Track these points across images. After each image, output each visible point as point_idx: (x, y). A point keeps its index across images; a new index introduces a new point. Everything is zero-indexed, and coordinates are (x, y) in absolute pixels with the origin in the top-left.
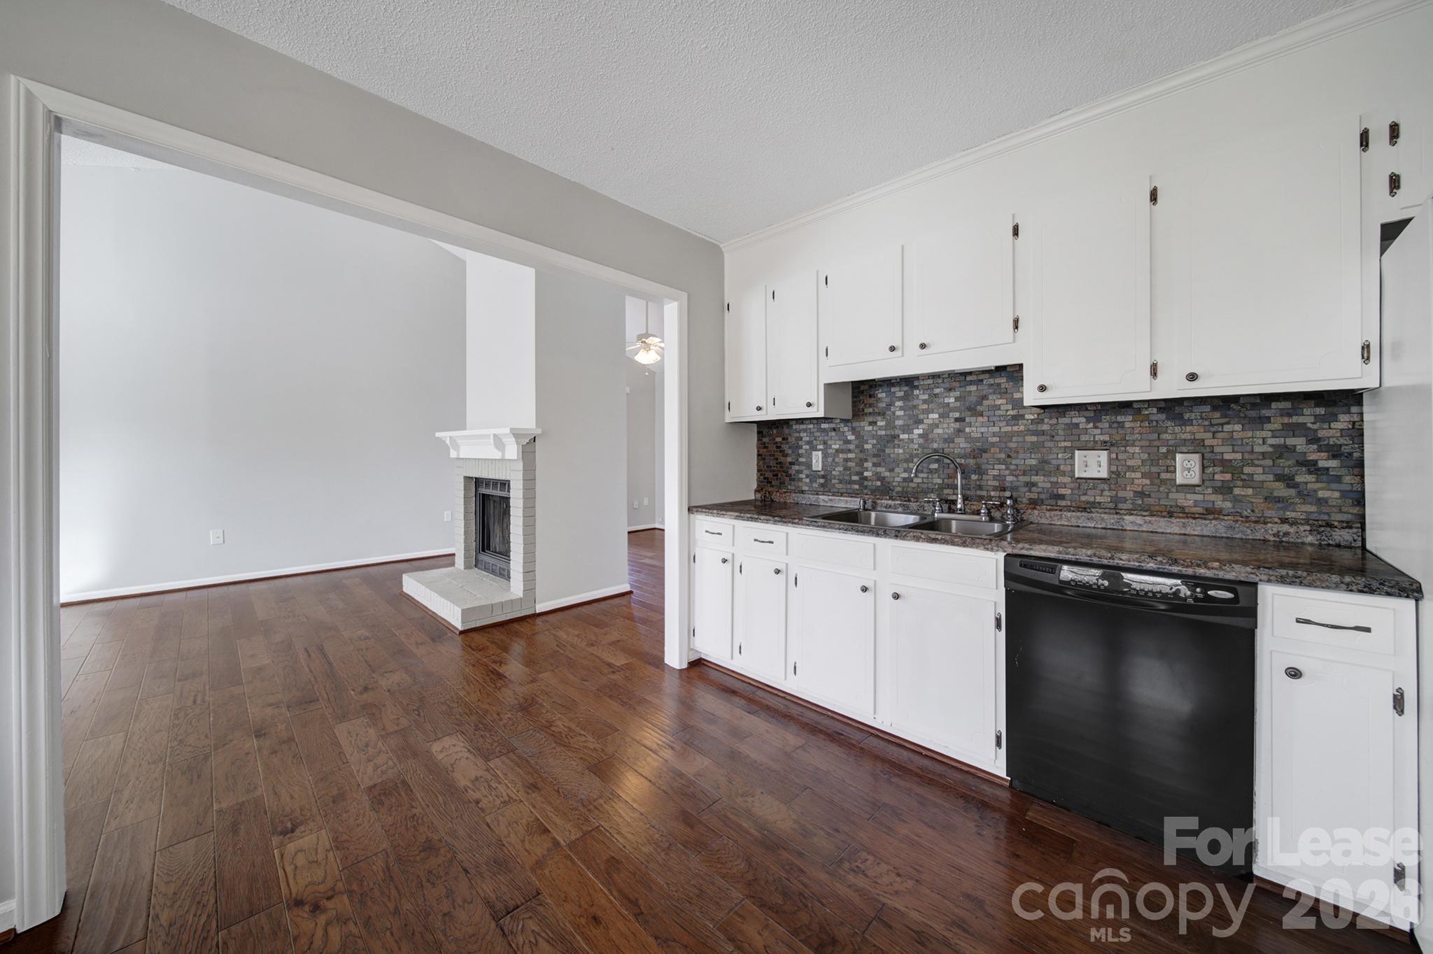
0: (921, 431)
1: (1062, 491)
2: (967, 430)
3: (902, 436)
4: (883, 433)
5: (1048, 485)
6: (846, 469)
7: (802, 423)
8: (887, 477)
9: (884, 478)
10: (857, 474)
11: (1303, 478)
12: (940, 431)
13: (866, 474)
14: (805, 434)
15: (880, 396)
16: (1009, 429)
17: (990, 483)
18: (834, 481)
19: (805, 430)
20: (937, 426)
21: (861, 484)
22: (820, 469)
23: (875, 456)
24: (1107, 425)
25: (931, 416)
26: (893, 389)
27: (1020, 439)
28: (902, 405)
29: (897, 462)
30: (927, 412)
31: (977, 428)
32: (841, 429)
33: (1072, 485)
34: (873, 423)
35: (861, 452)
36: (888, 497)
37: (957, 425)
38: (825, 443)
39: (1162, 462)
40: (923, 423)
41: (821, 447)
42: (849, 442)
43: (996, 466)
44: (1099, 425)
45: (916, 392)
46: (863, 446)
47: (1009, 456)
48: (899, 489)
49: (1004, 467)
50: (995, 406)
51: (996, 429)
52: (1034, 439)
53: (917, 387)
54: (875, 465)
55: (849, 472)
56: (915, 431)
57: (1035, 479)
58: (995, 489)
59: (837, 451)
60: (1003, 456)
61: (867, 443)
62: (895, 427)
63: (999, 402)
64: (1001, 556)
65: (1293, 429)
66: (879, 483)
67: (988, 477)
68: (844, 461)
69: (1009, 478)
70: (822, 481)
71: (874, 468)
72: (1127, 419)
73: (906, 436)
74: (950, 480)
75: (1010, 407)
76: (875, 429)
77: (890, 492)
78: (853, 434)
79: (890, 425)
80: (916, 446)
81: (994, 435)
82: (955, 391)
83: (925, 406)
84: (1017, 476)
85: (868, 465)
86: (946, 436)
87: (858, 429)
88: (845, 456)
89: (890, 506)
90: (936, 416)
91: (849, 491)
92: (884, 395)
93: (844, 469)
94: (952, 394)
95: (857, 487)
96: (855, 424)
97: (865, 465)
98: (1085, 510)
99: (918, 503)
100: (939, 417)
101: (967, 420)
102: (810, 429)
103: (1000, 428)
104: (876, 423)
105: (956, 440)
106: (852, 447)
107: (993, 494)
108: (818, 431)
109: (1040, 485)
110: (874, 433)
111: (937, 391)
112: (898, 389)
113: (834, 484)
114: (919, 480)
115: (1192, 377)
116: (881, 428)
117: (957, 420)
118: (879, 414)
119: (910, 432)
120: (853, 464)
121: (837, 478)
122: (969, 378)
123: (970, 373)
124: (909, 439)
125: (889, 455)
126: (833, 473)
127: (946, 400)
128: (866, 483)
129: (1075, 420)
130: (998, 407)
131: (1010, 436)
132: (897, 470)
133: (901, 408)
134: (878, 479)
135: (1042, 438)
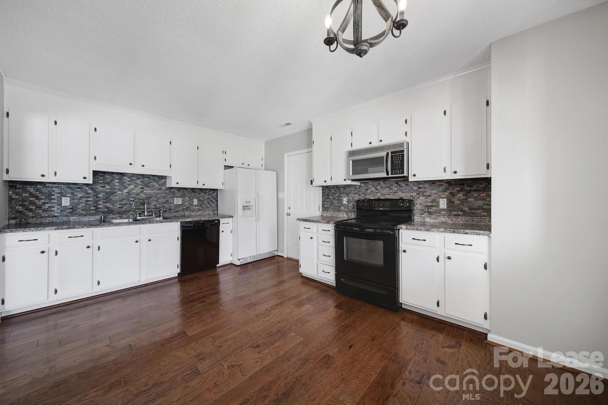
0: (127, 191)
1: (171, 208)
2: (145, 191)
3: (118, 192)
4: (109, 191)
5: (168, 207)
8: (111, 207)
9: (109, 207)
10: (94, 206)
11: (211, 203)
12: (134, 191)
13: (99, 206)
14: (57, 189)
15: (107, 177)
16: (158, 192)
17: (152, 207)
18: (78, 210)
19: (57, 187)
20: (133, 190)
21: (96, 210)
22: (69, 205)
23: (104, 199)
24: (181, 192)
25: (131, 186)
26: (114, 176)
27: (161, 195)
29: (115, 202)
31: (148, 191)
33: (174, 206)
34: (103, 187)
35: (96, 197)
36: (112, 214)
37: (141, 190)
38: (72, 193)
39: (191, 200)
40: (127, 188)
41: (70, 195)
42: (89, 194)
43: (154, 202)
44: (180, 192)
45: (125, 178)
46: (97, 195)
47: (158, 199)
48: (116, 211)
49: (156, 202)
50: (154, 185)
51: (154, 192)
52: (165, 195)
53: (125, 176)
55: (89, 206)
56: (124, 191)
57: (165, 205)
58: (154, 209)
59: (81, 197)
60: (156, 199)
61: (100, 194)
63: (155, 184)
64: (179, 223)
65: (210, 194)
66: (106, 210)
67: (151, 205)
68: (86, 201)
69: (158, 205)
70: (70, 210)
71: (103, 204)
72: (185, 191)
74: (138, 207)
75: (158, 186)
77: (112, 212)
78: (91, 190)
79: (113, 188)
80: (124, 196)
81: (153, 193)
83: (129, 183)
84: (160, 205)
85: (101, 203)
86: (137, 193)
87: (95, 189)
88: (86, 199)
89: (114, 217)
90: (133, 186)
91: (89, 214)
92: (109, 177)
93: (86, 205)
94: (139, 180)
95: (94, 212)
96: (93, 187)
97: (99, 203)
98: (177, 212)
101: (145, 188)
102: (61, 187)
104: (105, 187)
105: (140, 194)
106: (91, 196)
107: (153, 210)
108: (67, 188)
109: (166, 207)
110: (104, 190)
111: (134, 178)
112: (116, 176)
114: (126, 207)
115: (204, 185)
116: (107, 189)
117: (141, 188)
118: (106, 183)
119: (122, 191)
120: (92, 203)
121: (81, 208)
124: (121, 193)
125: (111, 199)
126: (78, 206)
127: (137, 182)
128: (99, 210)
129: (174, 191)
130: (155, 186)
131: (158, 193)
132: (115, 204)
133: (118, 182)
134: (106, 208)
135: (167, 195)
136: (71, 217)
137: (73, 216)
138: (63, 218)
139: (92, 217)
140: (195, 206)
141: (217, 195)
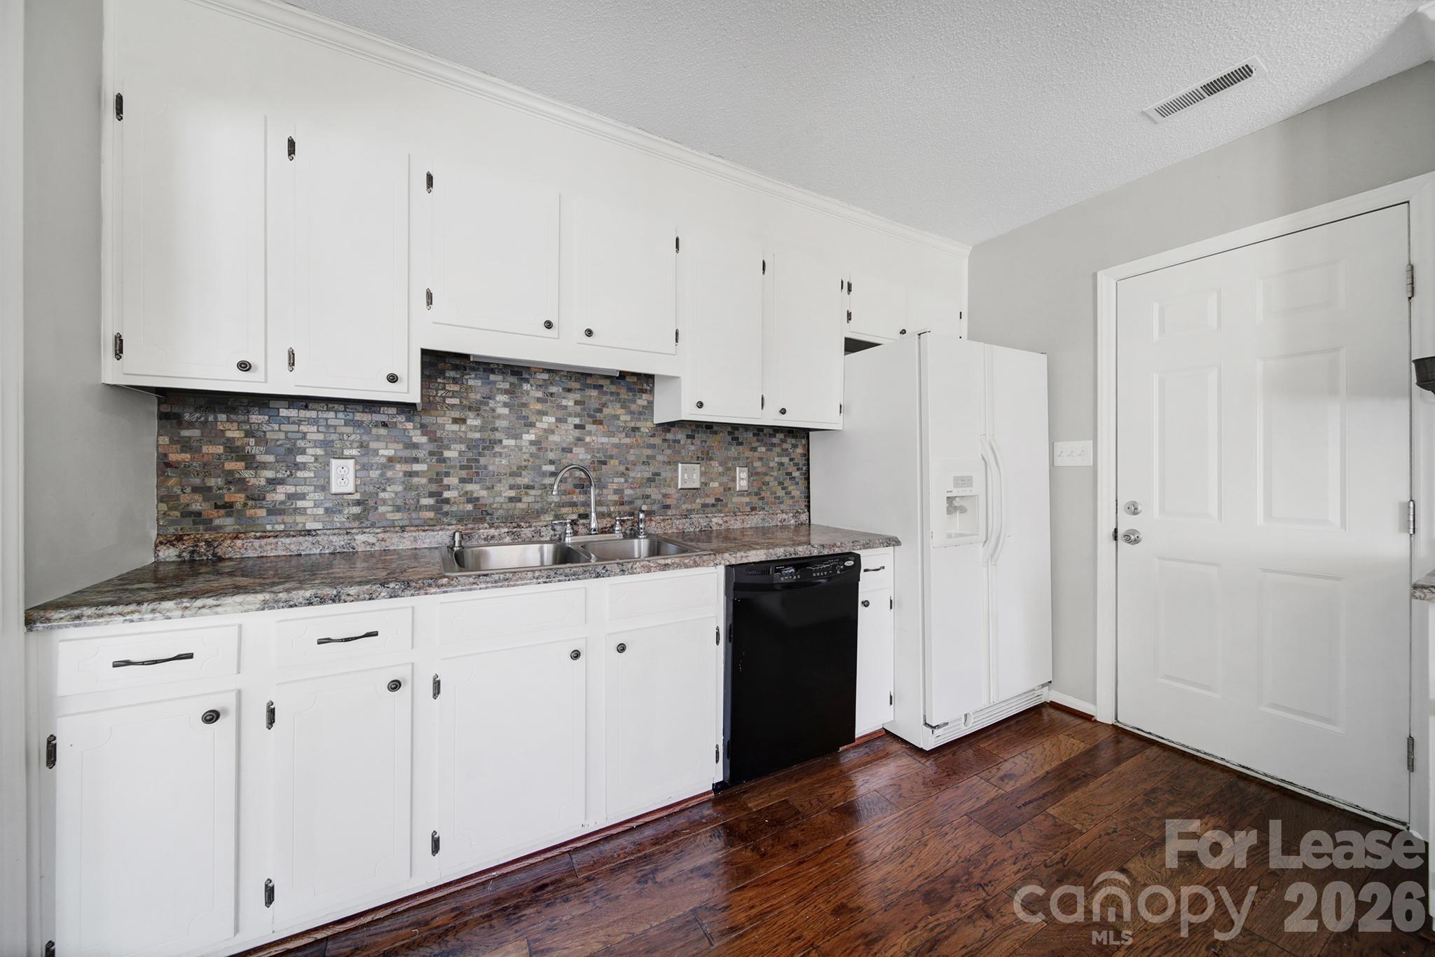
0: (533, 437)
1: (669, 502)
2: (588, 440)
3: (505, 442)
4: (477, 435)
5: (660, 497)
6: (408, 488)
7: (306, 407)
8: (483, 497)
9: (477, 499)
10: (431, 495)
11: (788, 483)
12: (556, 438)
13: (446, 494)
14: (315, 429)
15: (471, 382)
16: (628, 441)
17: (610, 497)
18: (382, 509)
19: (314, 422)
20: (553, 432)
22: (351, 489)
23: (462, 468)
24: (699, 442)
25: (545, 418)
26: (492, 377)
27: (637, 452)
28: (508, 401)
29: (498, 477)
30: (542, 413)
31: (597, 438)
32: (400, 426)
33: (676, 496)
34: (460, 421)
35: (439, 461)
36: (486, 525)
37: (577, 433)
38: (362, 446)
39: (729, 473)
40: (535, 426)
41: (354, 452)
42: (416, 446)
43: (616, 480)
44: (694, 441)
45: (526, 387)
46: (442, 453)
47: (627, 469)
48: (501, 512)
49: (623, 480)
50: (615, 415)
51: (616, 441)
52: (649, 452)
53: (527, 381)
54: (462, 481)
55: (414, 493)
56: (524, 435)
57: (648, 491)
58: (615, 503)
59: (390, 459)
60: (622, 468)
61: (449, 449)
62: (494, 429)
63: (618, 412)
64: (721, 570)
65: (785, 452)
66: (470, 507)
67: (610, 491)
68: (405, 475)
69: (629, 492)
70: (356, 510)
71: (461, 485)
72: (711, 440)
73: (512, 442)
74: (568, 496)
75: (629, 418)
76: (463, 429)
77: (488, 518)
78: (423, 434)
79: (489, 426)
80: (525, 457)
81: (614, 446)
82: (575, 393)
83: (538, 406)
84: (635, 489)
85: (452, 481)
86: (565, 445)
87: (433, 428)
88: (406, 467)
89: (493, 537)
90: (552, 420)
91: (416, 522)
92: (479, 383)
93: (405, 489)
94: (571, 395)
95: (431, 515)
96: (427, 419)
97: (446, 481)
98: (686, 517)
99: (533, 529)
100: (556, 421)
101: (588, 427)
102: (327, 419)
103: (620, 440)
104: (463, 421)
105: (575, 450)
106: (421, 454)
107: (612, 509)
108: (346, 425)
109: (654, 497)
110: (462, 434)
111: (553, 389)
112: (500, 378)
113: (384, 514)
114: (530, 499)
115: (783, 412)
116: (471, 428)
117: (576, 427)
118: (470, 408)
119: (517, 437)
120: (424, 481)
121: (390, 503)
122: (589, 381)
123: (590, 375)
124: (516, 446)
125: (485, 467)
126: (382, 495)
127: (564, 402)
128: (446, 508)
129: (678, 437)
130: (617, 417)
131: (629, 447)
132: (498, 487)
133: (505, 405)
134: (469, 501)
135: (655, 452)
136: (356, 537)
137: (364, 533)
138: (331, 537)
139: (424, 534)
140: (741, 493)
141: (807, 456)
